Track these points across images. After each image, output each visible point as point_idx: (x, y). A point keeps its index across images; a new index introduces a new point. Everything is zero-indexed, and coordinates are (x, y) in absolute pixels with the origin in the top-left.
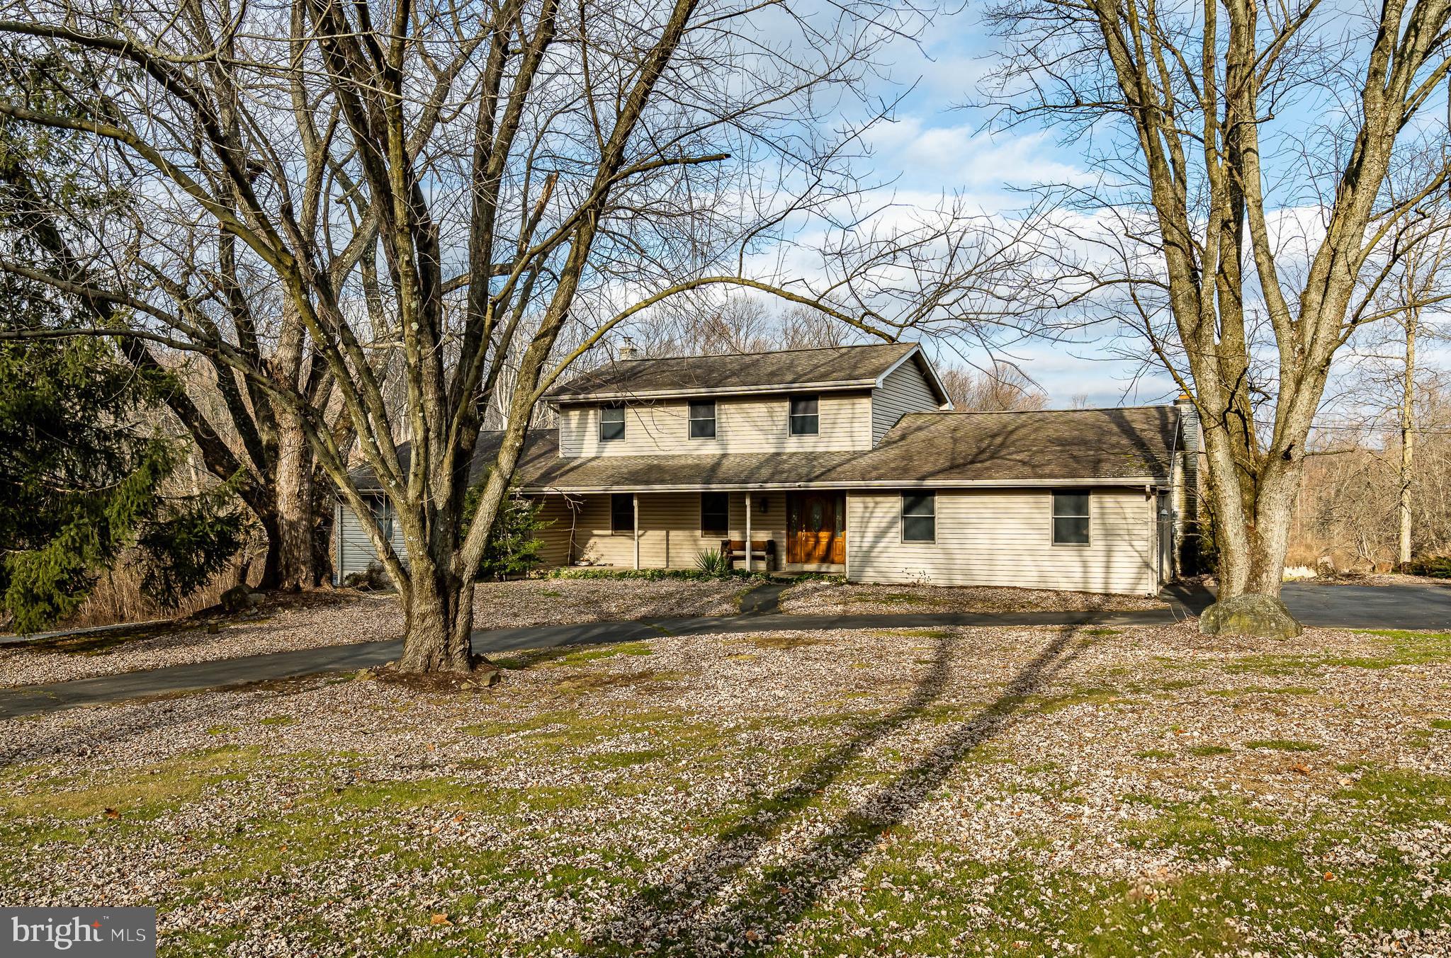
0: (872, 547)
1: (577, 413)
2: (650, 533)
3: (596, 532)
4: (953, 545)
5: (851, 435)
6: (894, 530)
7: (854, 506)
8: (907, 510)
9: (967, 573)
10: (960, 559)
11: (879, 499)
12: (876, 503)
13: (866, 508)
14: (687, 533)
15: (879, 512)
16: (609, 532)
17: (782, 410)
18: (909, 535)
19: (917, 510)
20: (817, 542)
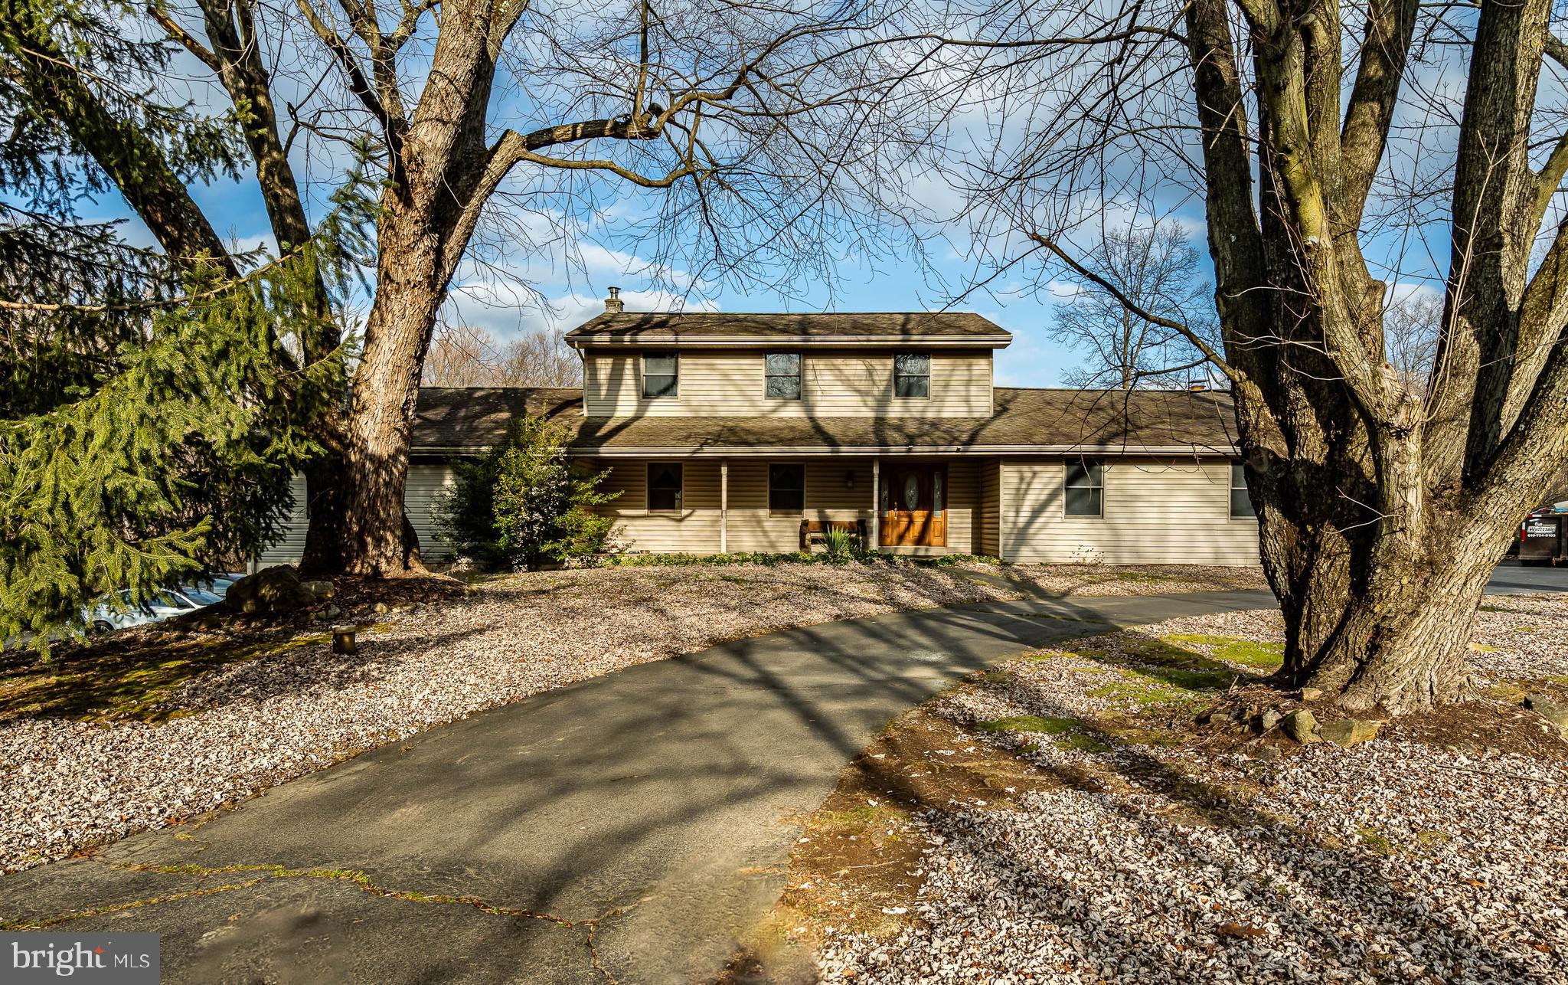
0: (1030, 523)
1: (610, 361)
2: (698, 512)
3: (623, 512)
4: (1120, 521)
5: (967, 401)
6: (1057, 503)
7: (1008, 476)
8: (1071, 480)
9: (1136, 552)
10: (1128, 536)
11: (1037, 468)
12: (1035, 473)
13: (1022, 479)
14: (748, 512)
15: (1037, 484)
16: (645, 512)
17: (884, 368)
18: (1071, 510)
19: (1082, 481)
20: (911, 522)
